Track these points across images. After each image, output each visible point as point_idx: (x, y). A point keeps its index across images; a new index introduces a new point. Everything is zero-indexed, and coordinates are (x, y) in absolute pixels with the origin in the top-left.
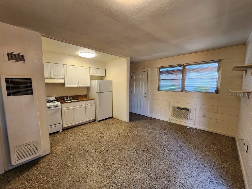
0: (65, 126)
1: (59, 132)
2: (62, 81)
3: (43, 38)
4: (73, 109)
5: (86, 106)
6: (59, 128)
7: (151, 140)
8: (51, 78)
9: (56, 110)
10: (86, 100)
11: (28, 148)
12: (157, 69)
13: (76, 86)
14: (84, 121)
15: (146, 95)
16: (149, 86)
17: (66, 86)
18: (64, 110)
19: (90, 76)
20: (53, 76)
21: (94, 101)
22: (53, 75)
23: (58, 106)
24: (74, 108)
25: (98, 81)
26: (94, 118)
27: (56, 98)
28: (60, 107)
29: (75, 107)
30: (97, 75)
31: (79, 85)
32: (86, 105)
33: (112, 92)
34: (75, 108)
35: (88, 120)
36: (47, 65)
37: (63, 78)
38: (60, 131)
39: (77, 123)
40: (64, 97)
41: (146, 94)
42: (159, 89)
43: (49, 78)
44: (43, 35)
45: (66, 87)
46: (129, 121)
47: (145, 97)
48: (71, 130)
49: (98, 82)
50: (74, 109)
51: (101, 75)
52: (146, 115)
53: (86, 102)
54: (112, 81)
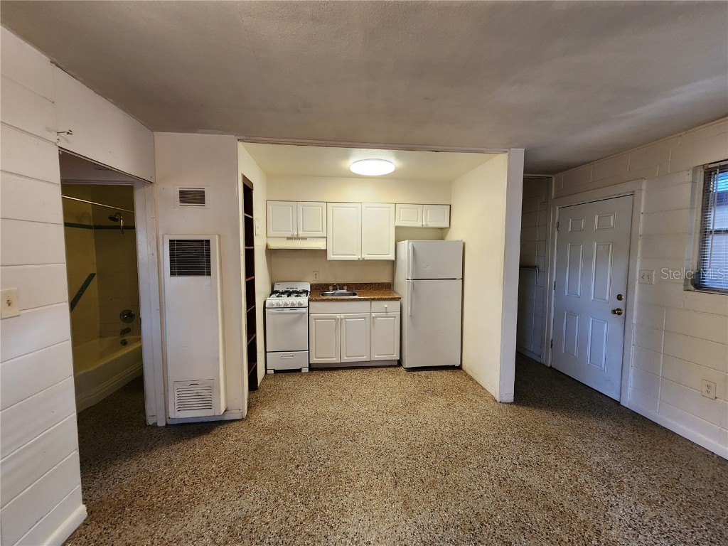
0: (314, 360)
1: (300, 370)
2: (320, 245)
3: (240, 145)
4: (335, 319)
5: (373, 318)
6: (301, 362)
7: (558, 530)
8: (297, 238)
9: (296, 316)
10: (373, 299)
11: (196, 391)
12: (689, 178)
13: (355, 258)
14: (365, 358)
15: (620, 304)
16: (638, 266)
17: (331, 257)
18: (315, 319)
19: (397, 228)
20: (301, 234)
21: (397, 304)
22: (303, 231)
23: (300, 306)
24: (338, 316)
25: (410, 244)
26: (396, 356)
27: (312, 286)
28: (305, 310)
29: (342, 316)
30: (419, 224)
31: (363, 256)
32: (373, 315)
33: (463, 279)
34: (342, 319)
35: (376, 357)
36: (291, 208)
37: (324, 237)
38: (303, 370)
39: (345, 359)
40: (330, 285)
41: (619, 297)
42: (698, 283)
43: (295, 239)
44: (242, 137)
45: (329, 258)
46: (511, 398)
47: (617, 312)
48: (327, 374)
49: (410, 248)
50: (338, 319)
51: (432, 224)
52: (615, 396)
53: (374, 303)
54: (464, 245)
